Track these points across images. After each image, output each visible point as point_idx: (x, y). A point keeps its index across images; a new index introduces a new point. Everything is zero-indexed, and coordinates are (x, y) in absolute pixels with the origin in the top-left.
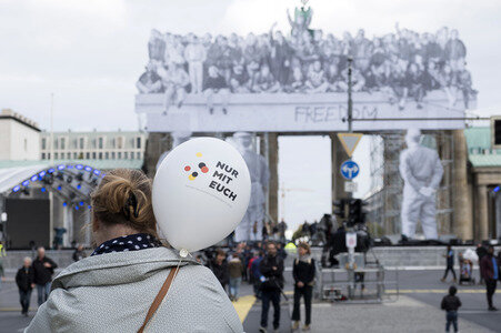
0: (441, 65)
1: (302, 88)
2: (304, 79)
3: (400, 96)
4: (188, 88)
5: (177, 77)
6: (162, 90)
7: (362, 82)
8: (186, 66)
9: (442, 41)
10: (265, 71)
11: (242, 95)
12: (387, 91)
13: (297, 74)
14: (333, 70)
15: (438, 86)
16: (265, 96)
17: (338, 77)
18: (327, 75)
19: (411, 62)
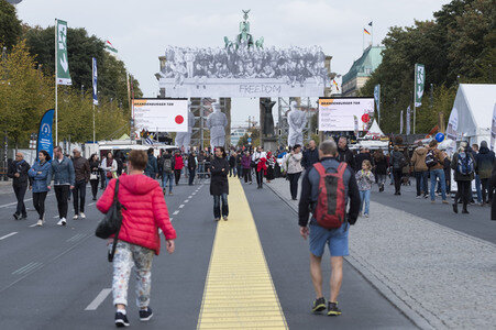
0: (313, 64)
1: (243, 76)
2: (245, 71)
3: (292, 80)
4: (186, 75)
5: (180, 69)
6: (173, 76)
7: (273, 73)
8: (185, 64)
9: (314, 53)
10: (225, 67)
11: (213, 79)
12: (286, 78)
13: (241, 69)
14: (259, 66)
15: (311, 75)
16: (224, 80)
17: (262, 70)
18: (256, 69)
19: (298, 63)
